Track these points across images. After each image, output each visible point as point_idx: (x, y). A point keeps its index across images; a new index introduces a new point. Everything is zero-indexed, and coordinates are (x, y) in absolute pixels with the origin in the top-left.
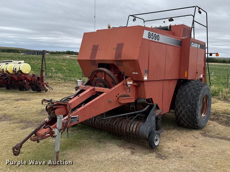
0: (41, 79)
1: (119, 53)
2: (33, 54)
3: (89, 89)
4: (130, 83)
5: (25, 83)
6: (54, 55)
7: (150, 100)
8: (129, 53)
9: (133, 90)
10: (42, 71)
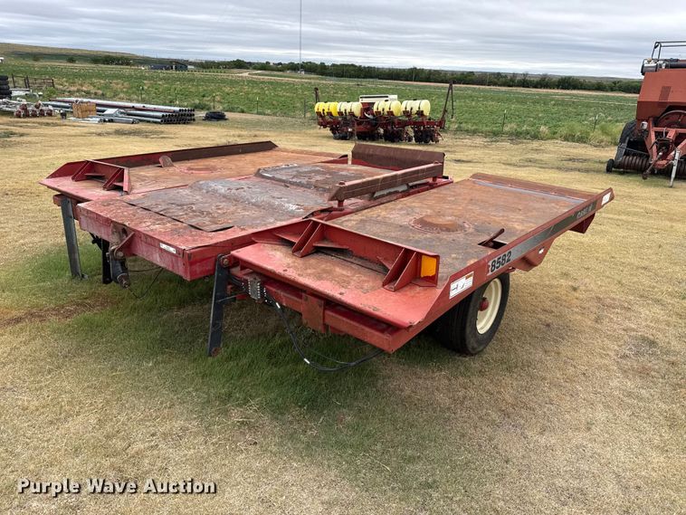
2: (168, 68)
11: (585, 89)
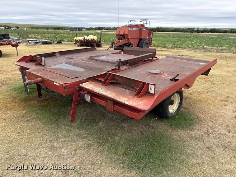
0: (100, 42)
1: (124, 33)
3: (118, 40)
4: (126, 39)
5: (94, 44)
7: (131, 43)
8: (126, 33)
9: (127, 40)
10: (101, 39)
11: (220, 32)
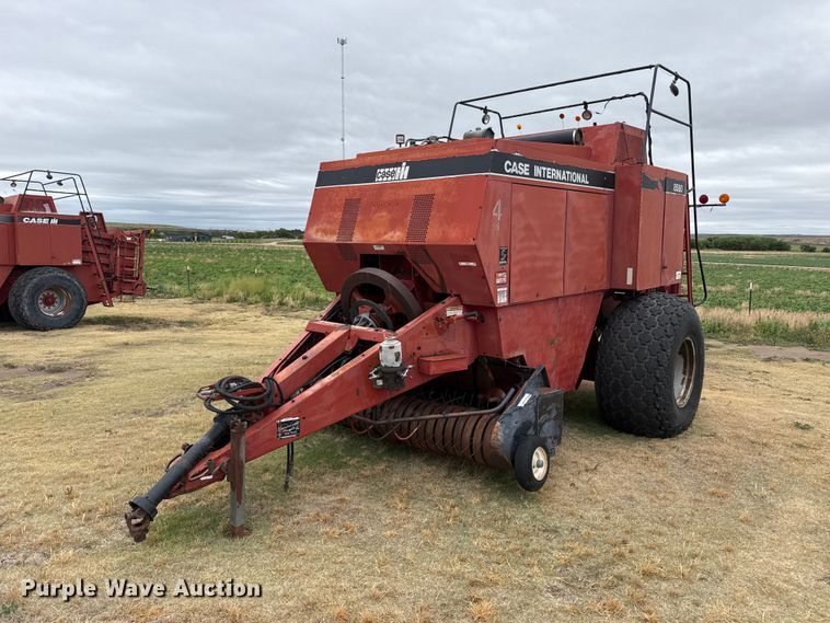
2: (189, 240)
6: (247, 240)
